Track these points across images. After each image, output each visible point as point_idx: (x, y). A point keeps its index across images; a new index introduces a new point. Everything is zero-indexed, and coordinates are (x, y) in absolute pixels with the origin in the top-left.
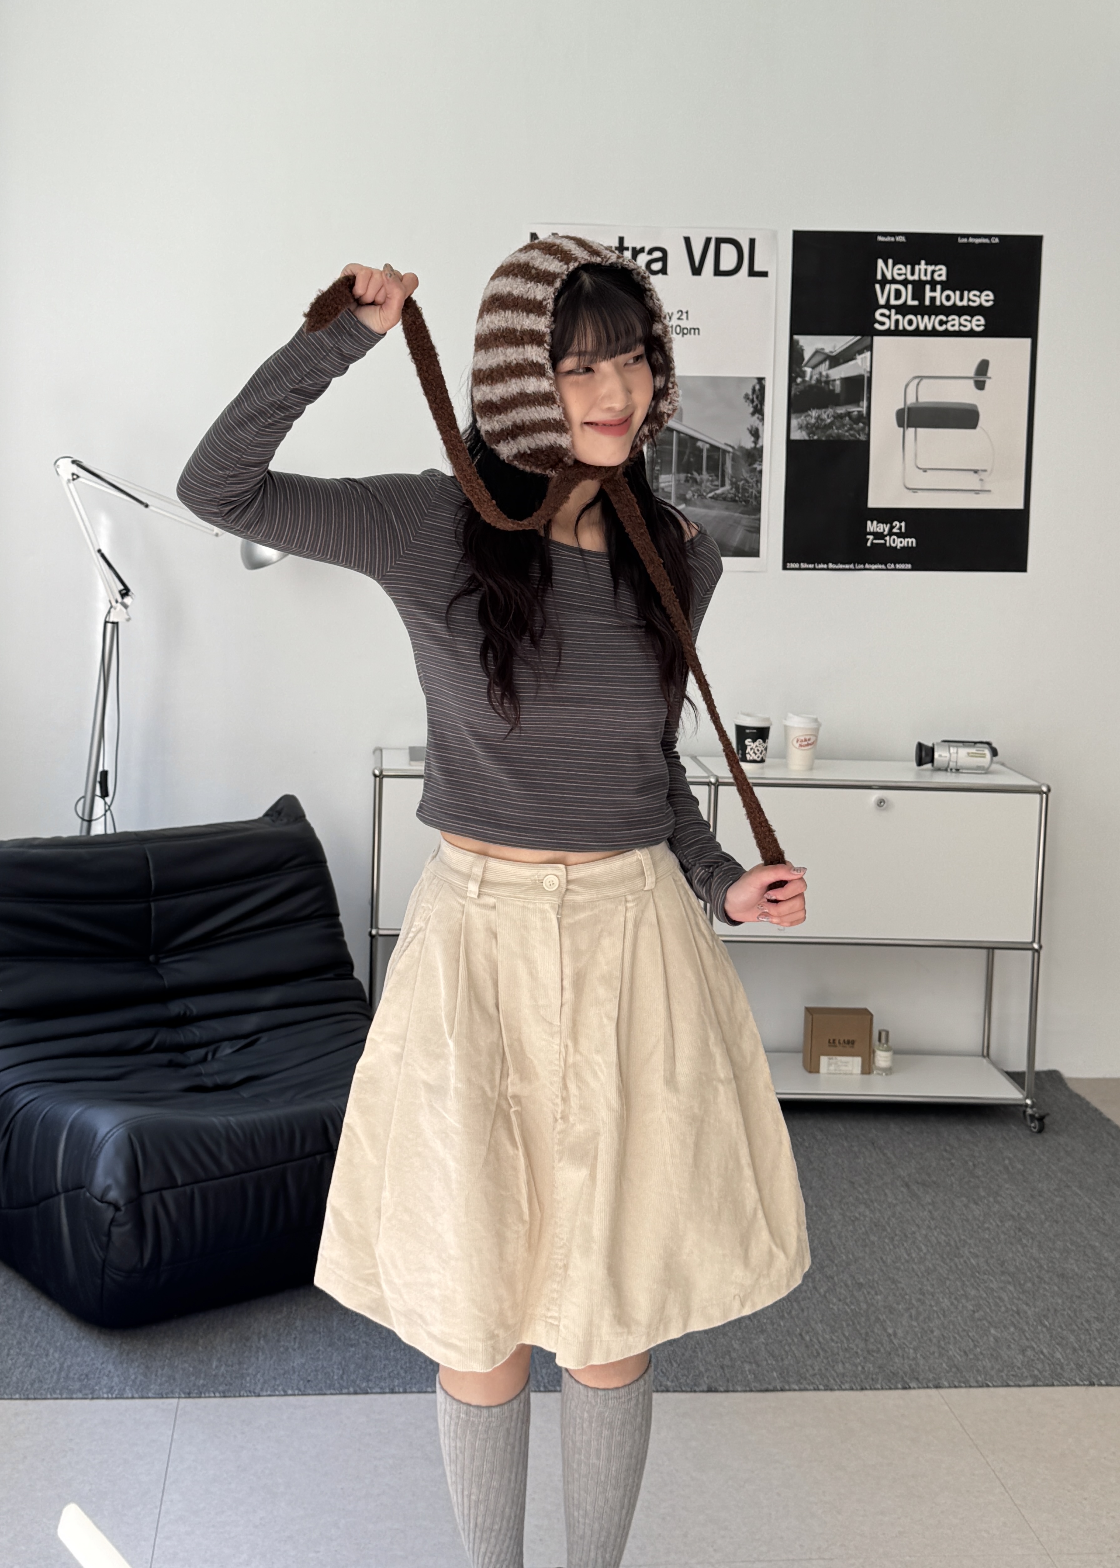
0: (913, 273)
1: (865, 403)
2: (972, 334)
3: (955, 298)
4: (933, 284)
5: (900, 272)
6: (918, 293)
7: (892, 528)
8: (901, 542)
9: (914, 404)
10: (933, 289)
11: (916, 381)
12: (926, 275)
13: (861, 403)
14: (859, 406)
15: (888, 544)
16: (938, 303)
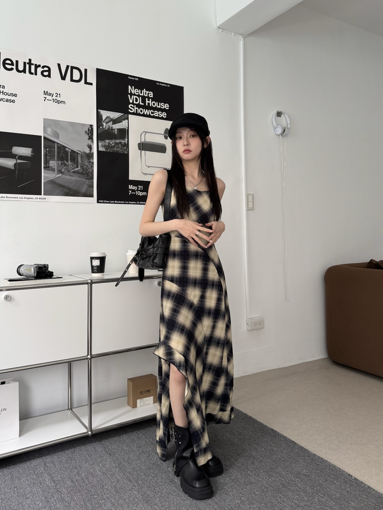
0: (141, 93)
1: (127, 140)
2: (162, 118)
3: (156, 104)
4: (149, 98)
5: (137, 91)
6: (144, 101)
7: (138, 188)
8: (141, 194)
9: (144, 141)
10: (149, 100)
11: (145, 133)
12: (146, 94)
13: (125, 139)
14: (124, 140)
15: (137, 194)
16: (151, 105)
